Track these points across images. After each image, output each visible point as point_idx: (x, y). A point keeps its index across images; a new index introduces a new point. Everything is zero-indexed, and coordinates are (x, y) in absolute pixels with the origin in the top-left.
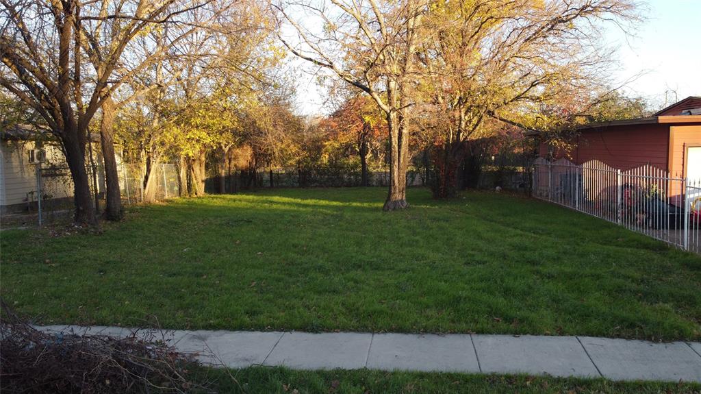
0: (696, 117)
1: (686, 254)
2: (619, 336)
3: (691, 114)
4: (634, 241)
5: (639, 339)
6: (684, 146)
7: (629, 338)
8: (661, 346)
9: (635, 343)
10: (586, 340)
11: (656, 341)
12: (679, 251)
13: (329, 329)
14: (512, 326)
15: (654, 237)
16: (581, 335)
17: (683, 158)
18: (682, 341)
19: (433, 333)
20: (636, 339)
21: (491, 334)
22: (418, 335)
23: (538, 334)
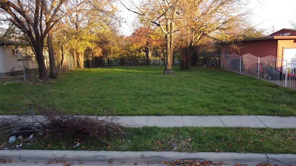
0: (285, 37)
1: (286, 88)
2: (270, 115)
3: (283, 36)
4: (265, 84)
5: (277, 116)
6: (283, 48)
7: (274, 116)
8: (285, 118)
9: (276, 117)
10: (259, 117)
11: (283, 116)
12: (283, 88)
13: (165, 115)
14: (231, 113)
15: (273, 83)
16: (256, 115)
17: (282, 53)
18: (292, 116)
19: (203, 116)
20: (276, 116)
21: (224, 115)
22: (198, 116)
23: (241, 115)
